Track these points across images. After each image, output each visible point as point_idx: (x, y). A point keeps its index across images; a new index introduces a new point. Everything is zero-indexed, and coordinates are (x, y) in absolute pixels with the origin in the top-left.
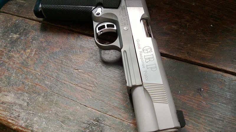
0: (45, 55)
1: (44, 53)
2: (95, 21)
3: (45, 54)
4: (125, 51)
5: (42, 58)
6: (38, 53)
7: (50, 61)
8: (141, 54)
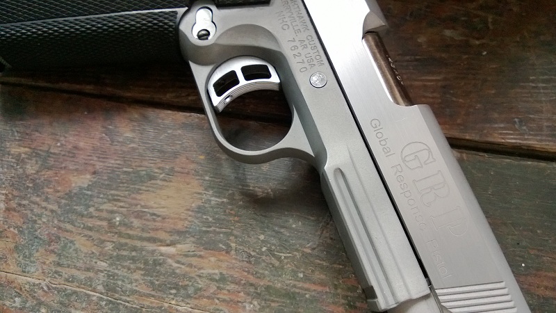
0: (45, 208)
1: (38, 199)
2: (195, 62)
3: (44, 204)
4: (339, 172)
5: (35, 222)
6: (20, 205)
7: (69, 227)
8: (398, 174)
